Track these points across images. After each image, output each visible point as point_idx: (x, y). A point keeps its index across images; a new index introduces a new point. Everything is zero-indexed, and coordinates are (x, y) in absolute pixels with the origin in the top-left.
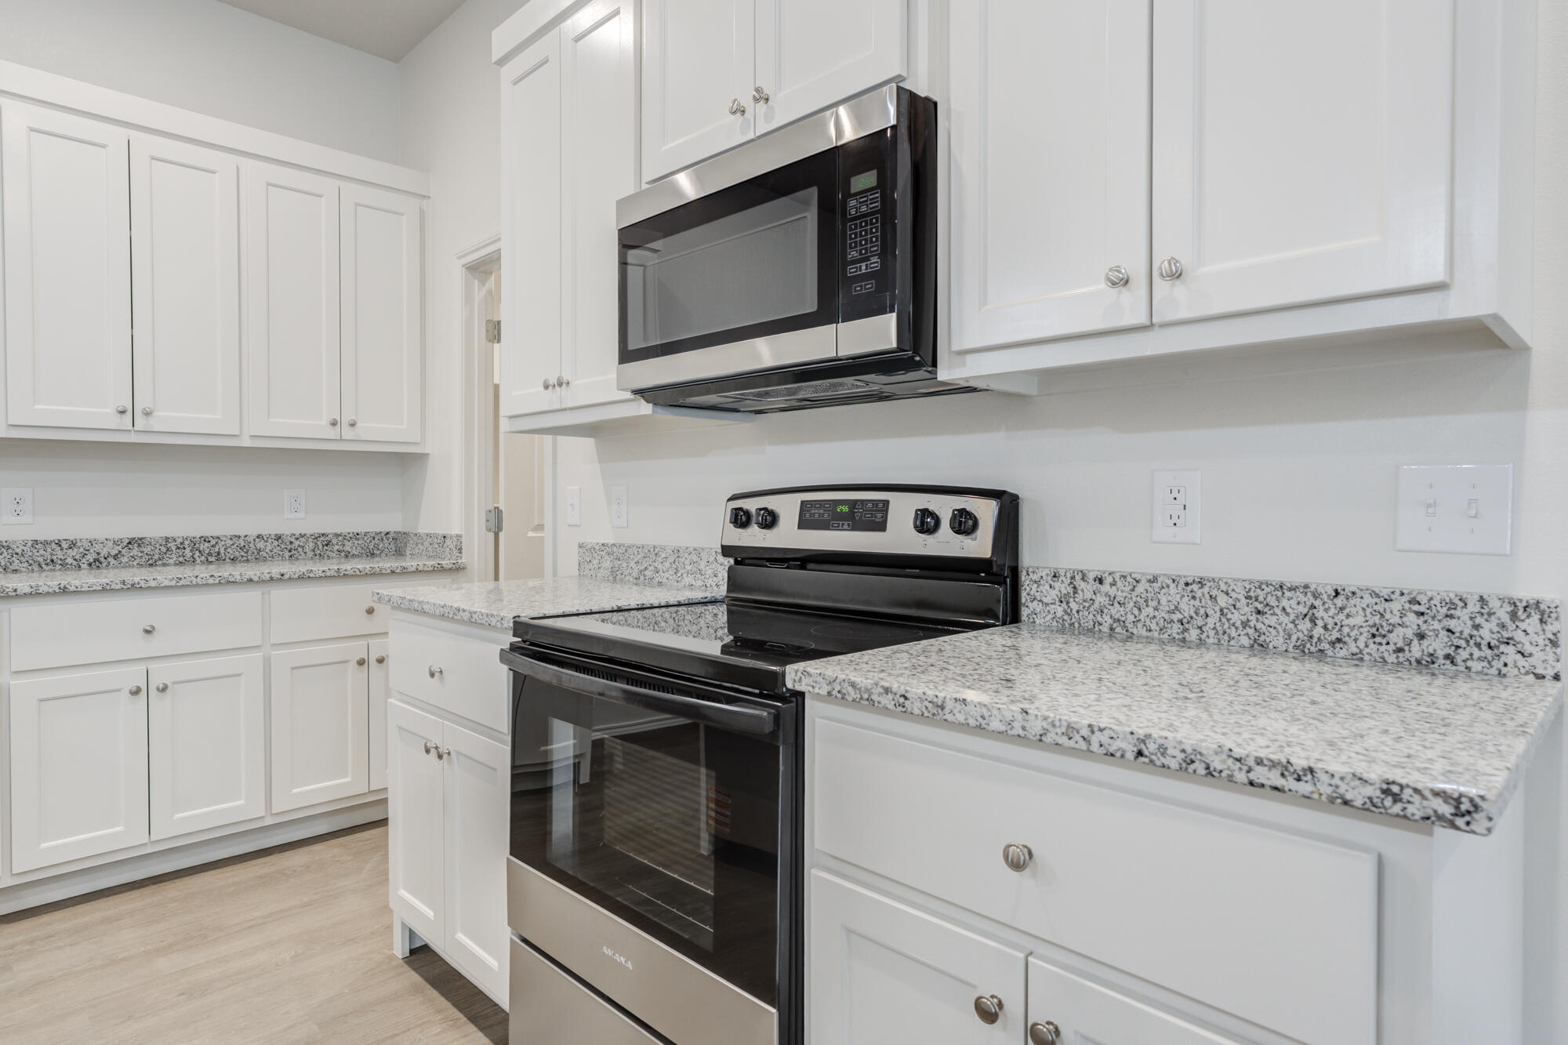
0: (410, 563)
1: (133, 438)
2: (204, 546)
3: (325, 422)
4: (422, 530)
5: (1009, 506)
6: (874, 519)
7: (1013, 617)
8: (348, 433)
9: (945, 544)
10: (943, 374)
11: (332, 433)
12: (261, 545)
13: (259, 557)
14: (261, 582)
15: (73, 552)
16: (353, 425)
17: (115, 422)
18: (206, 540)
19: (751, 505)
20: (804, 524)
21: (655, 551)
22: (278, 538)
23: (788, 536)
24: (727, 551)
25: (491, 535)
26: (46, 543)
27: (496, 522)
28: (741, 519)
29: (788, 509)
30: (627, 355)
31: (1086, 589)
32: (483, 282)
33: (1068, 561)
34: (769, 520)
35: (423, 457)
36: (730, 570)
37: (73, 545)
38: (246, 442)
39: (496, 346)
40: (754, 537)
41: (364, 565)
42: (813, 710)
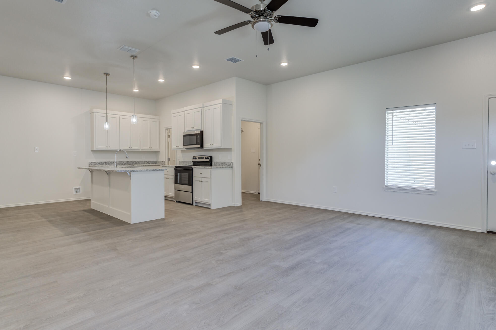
0: (157, 164)
1: (130, 150)
2: (134, 162)
3: (149, 148)
4: (159, 160)
5: (211, 158)
6: (202, 158)
7: (212, 165)
8: (151, 149)
9: (207, 160)
10: (204, 148)
11: (149, 149)
12: (140, 162)
13: (140, 164)
14: (145, 166)
15: (122, 163)
16: (152, 148)
17: (129, 149)
18: (135, 162)
19: (194, 157)
20: (198, 159)
21: (187, 162)
22: (142, 161)
23: (197, 160)
24: (193, 161)
25: (168, 161)
26: (120, 162)
27: (169, 159)
28: (193, 158)
29: (197, 157)
30: (184, 145)
31: (215, 163)
32: (167, 131)
33: (214, 161)
34: (196, 158)
35: (160, 151)
36: (193, 163)
37: (122, 162)
38: (141, 150)
39: (169, 138)
40: (195, 160)
41: (151, 165)
42: (194, 169)
